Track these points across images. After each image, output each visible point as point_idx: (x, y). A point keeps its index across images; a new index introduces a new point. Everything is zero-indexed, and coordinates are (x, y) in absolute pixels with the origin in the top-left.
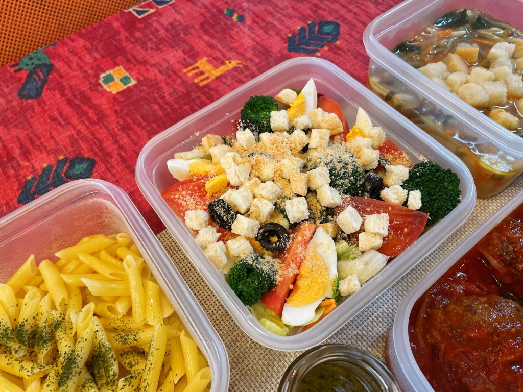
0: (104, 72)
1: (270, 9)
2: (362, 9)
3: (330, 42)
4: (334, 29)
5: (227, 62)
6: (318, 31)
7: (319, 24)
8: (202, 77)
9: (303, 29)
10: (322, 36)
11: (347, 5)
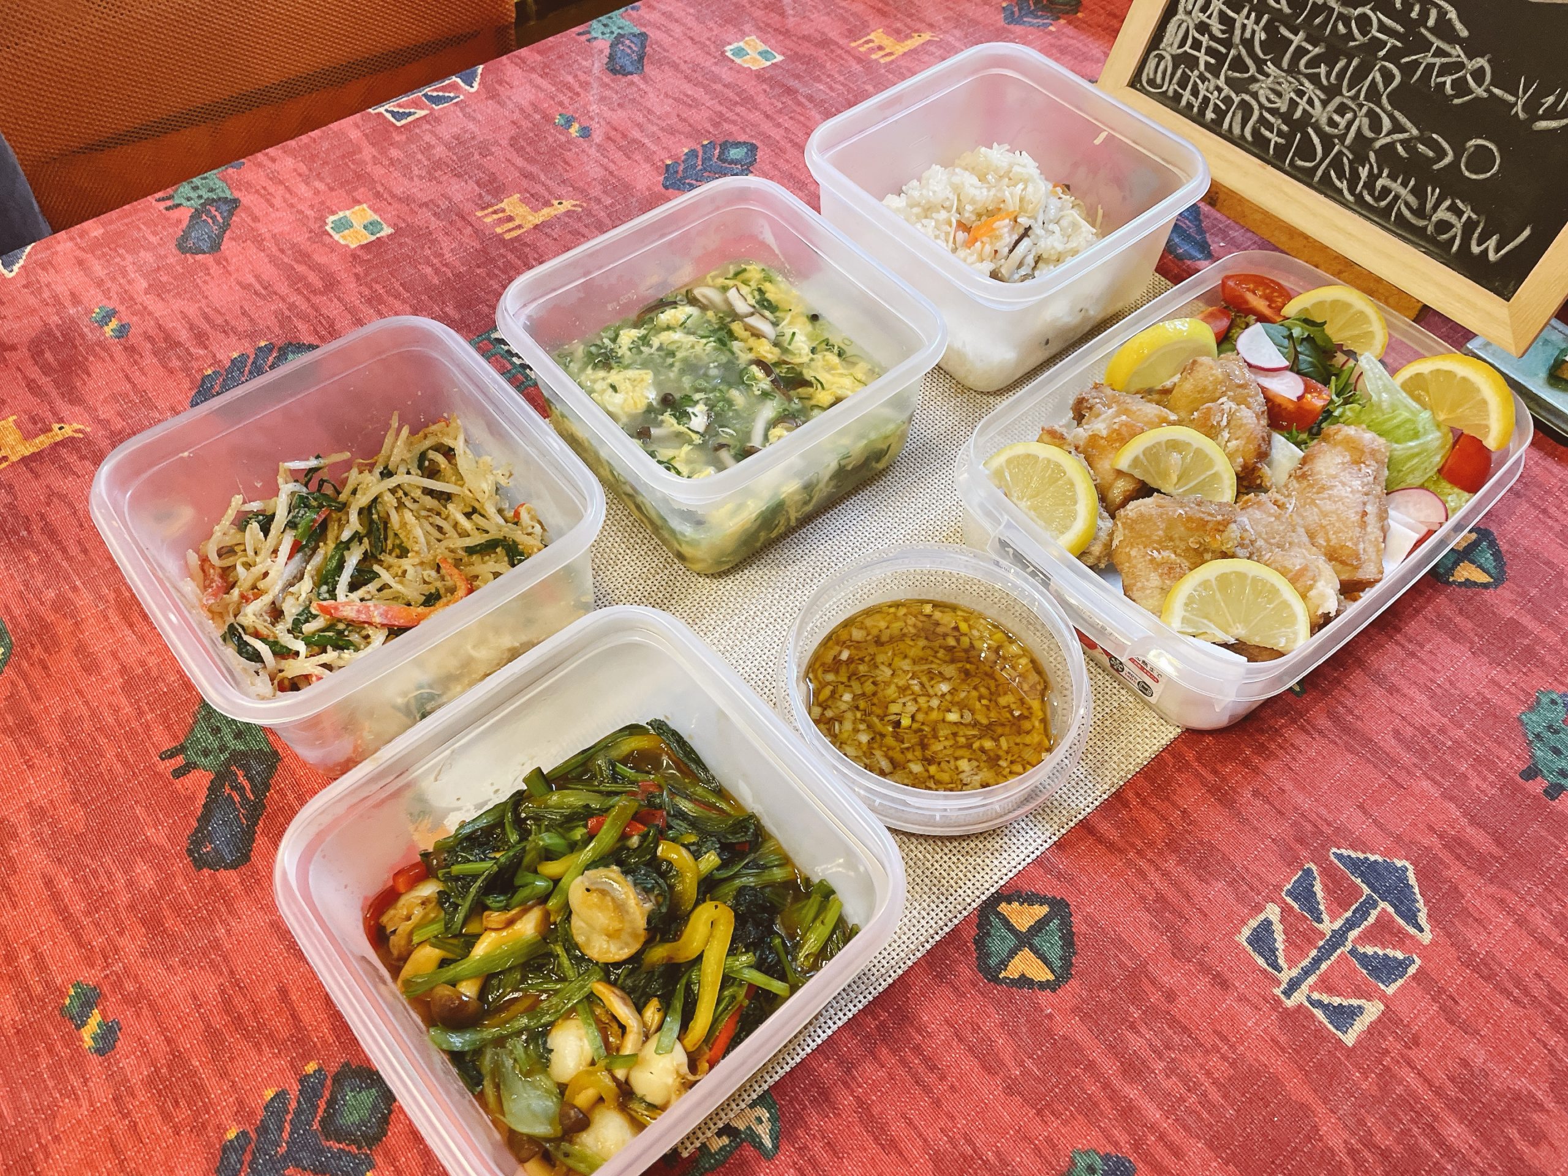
0: (333, 213)
1: (640, 117)
5: (555, 203)
8: (511, 225)
9: (693, 153)
11: (774, 116)
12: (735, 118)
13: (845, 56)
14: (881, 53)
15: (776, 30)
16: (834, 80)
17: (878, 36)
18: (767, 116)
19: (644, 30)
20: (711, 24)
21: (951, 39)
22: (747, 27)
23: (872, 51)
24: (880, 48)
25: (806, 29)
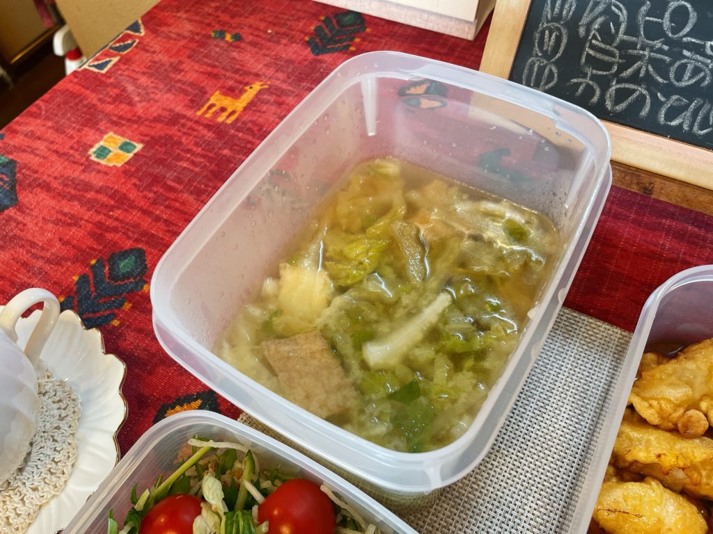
1: (23, 254)
2: (176, 210)
3: (132, 291)
4: (136, 262)
6: (109, 273)
7: (109, 260)
9: (84, 278)
10: (119, 282)
11: (151, 209)
12: (116, 224)
13: (195, 126)
14: (225, 114)
15: (129, 120)
16: (193, 154)
17: (217, 99)
18: (145, 212)
19: (11, 157)
20: (71, 132)
21: (278, 83)
22: (102, 125)
23: (216, 114)
24: (223, 109)
25: (155, 111)
